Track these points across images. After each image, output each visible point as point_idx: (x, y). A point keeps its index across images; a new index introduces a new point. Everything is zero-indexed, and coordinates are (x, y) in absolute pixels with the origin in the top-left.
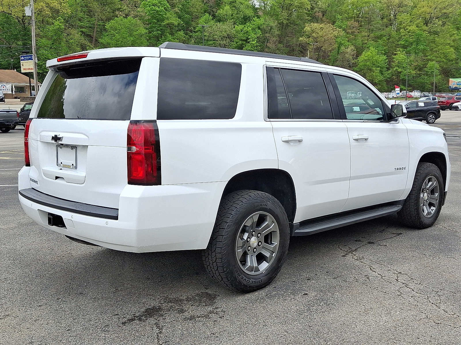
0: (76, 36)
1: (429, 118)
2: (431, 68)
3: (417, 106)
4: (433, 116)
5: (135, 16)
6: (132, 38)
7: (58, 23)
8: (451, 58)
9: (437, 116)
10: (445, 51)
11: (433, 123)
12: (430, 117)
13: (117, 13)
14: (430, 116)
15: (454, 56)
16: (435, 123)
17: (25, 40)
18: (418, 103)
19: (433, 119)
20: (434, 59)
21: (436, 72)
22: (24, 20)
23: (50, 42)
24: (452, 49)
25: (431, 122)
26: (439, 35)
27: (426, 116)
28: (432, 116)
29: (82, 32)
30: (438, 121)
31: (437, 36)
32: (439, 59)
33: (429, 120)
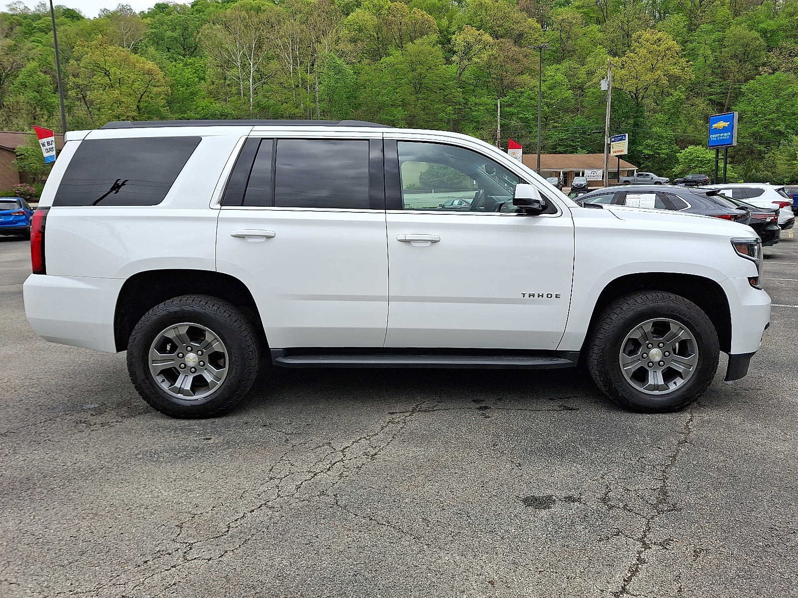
0: (701, 104)
5: (788, 70)
6: (777, 101)
7: (678, 94)
13: (761, 69)
17: (637, 117)
22: (637, 95)
23: (667, 117)
29: (710, 100)
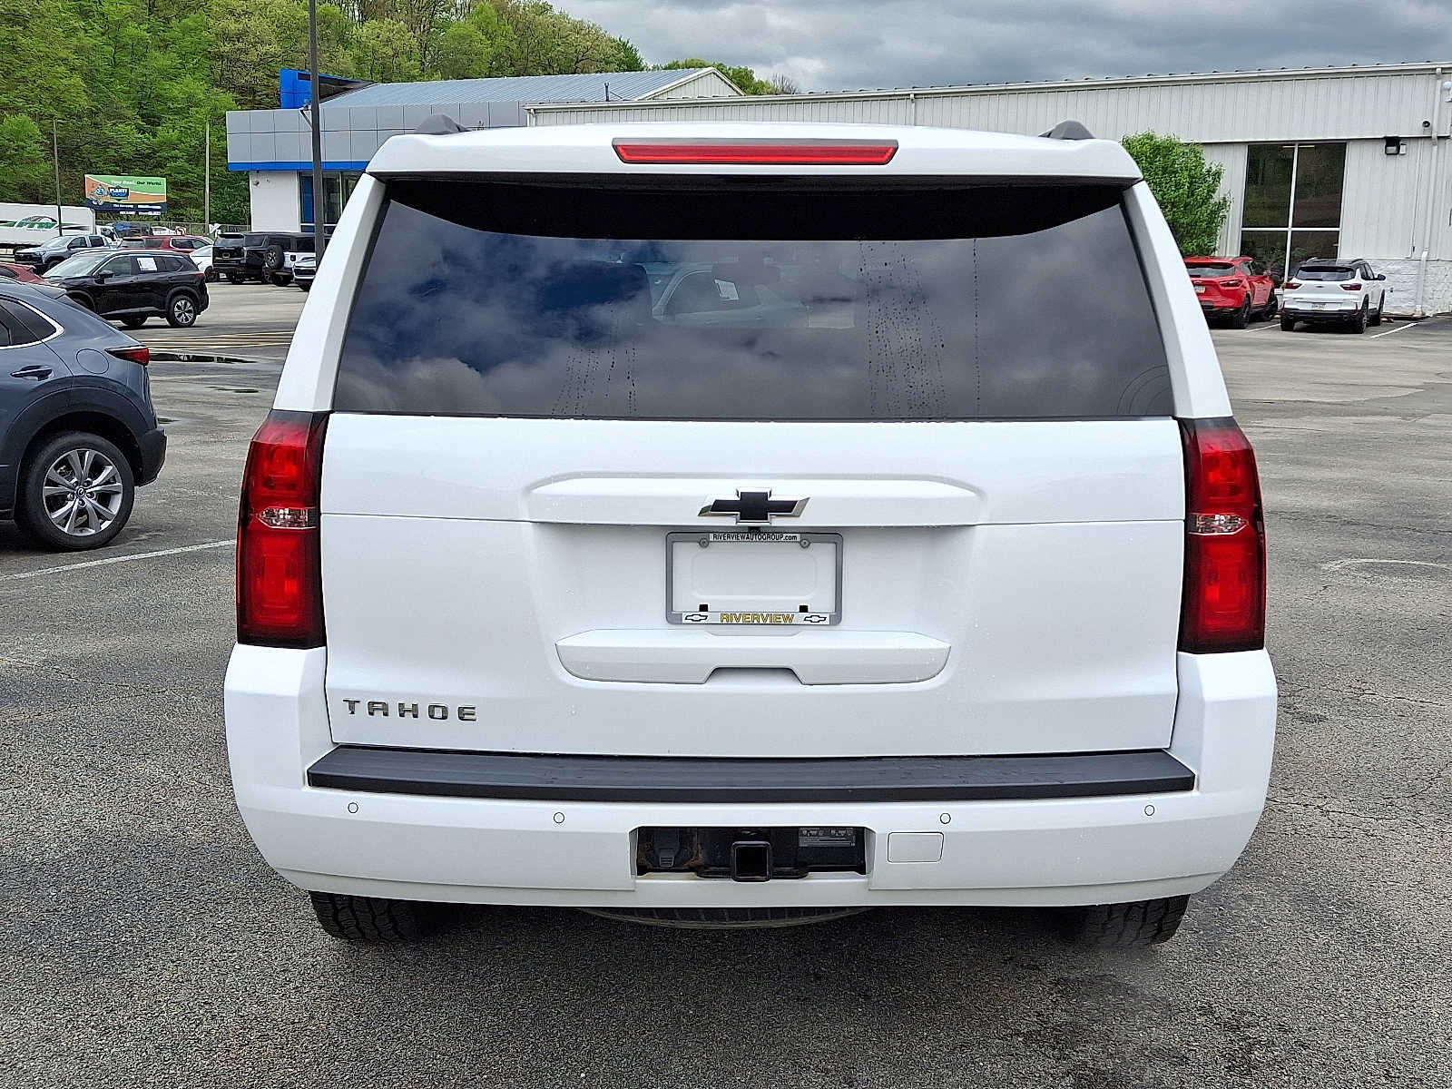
1: (176, 309)
2: (15, 135)
3: (137, 269)
4: (189, 304)
8: (76, 108)
9: (200, 303)
10: (56, 84)
11: (190, 325)
12: (179, 307)
14: (179, 303)
15: (84, 103)
16: (195, 323)
18: (138, 259)
19: (189, 312)
20: (21, 104)
21: (34, 149)
24: (77, 79)
25: (184, 322)
26: (25, 27)
27: (167, 301)
28: (186, 304)
30: (202, 318)
31: (21, 28)
32: (36, 107)
33: (176, 314)
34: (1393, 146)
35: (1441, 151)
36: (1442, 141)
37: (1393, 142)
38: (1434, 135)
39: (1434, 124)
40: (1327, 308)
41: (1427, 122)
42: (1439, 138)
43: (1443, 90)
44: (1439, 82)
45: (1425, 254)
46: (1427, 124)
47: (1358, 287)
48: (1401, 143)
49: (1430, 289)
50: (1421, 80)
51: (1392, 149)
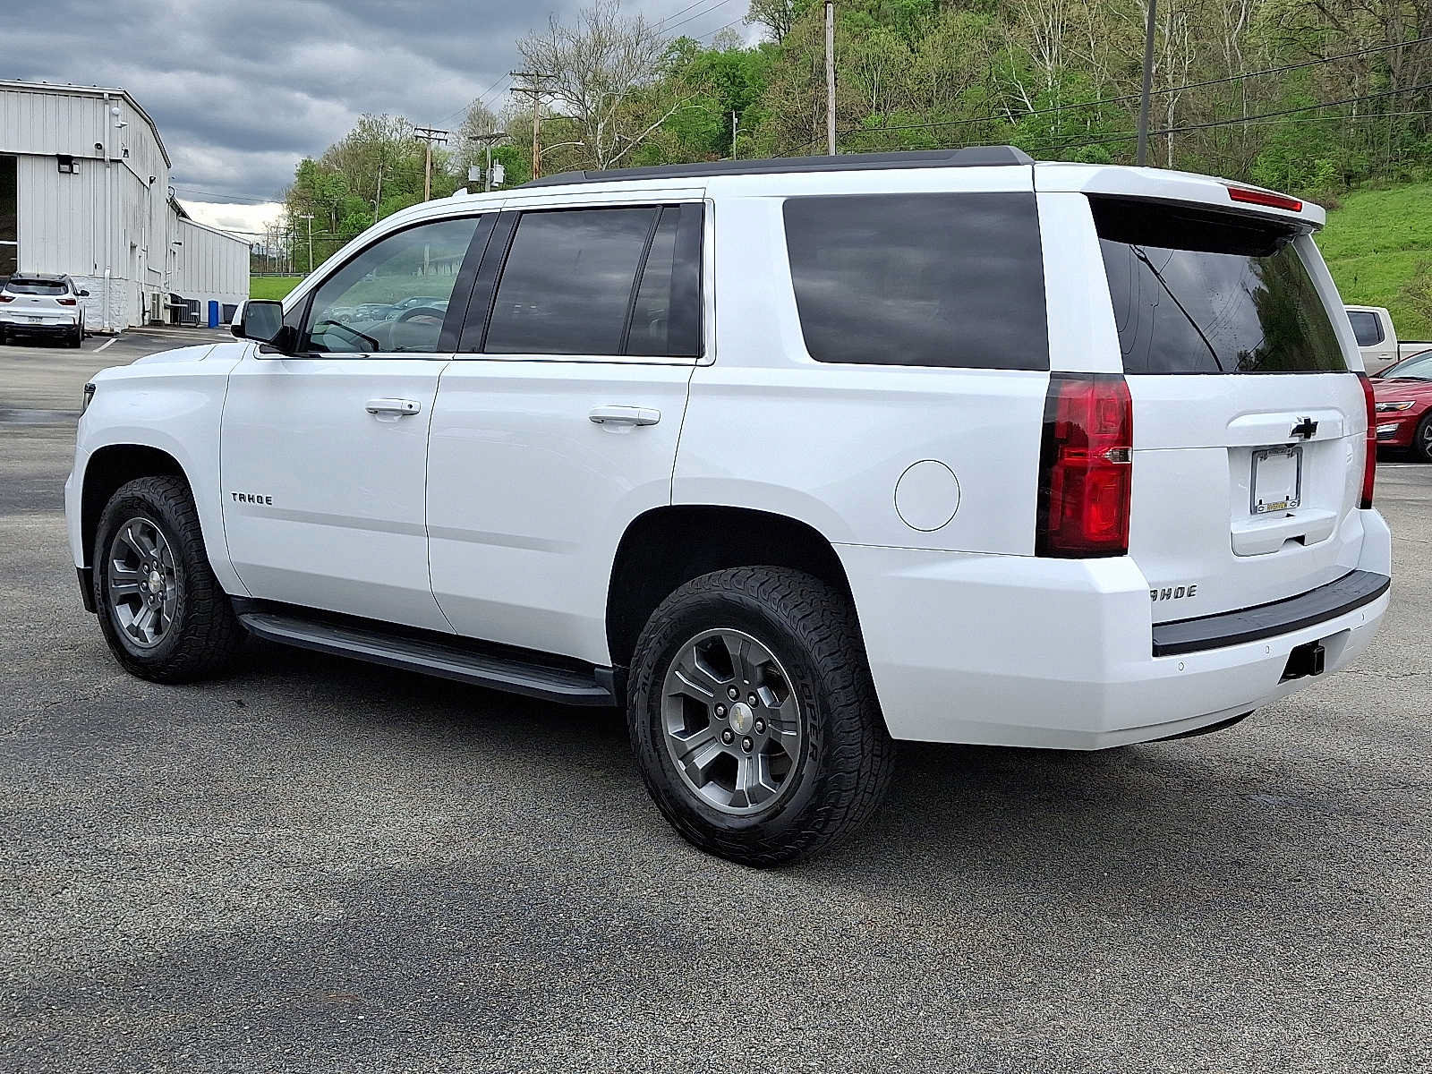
34: (67, 164)
35: (114, 175)
36: (114, 165)
37: (65, 160)
38: (107, 158)
39: (106, 147)
40: (45, 322)
41: (99, 144)
42: (112, 161)
43: (112, 114)
44: (107, 107)
45: (108, 272)
46: (99, 146)
47: (72, 302)
48: (73, 162)
49: (115, 306)
50: (89, 103)
51: (66, 168)
